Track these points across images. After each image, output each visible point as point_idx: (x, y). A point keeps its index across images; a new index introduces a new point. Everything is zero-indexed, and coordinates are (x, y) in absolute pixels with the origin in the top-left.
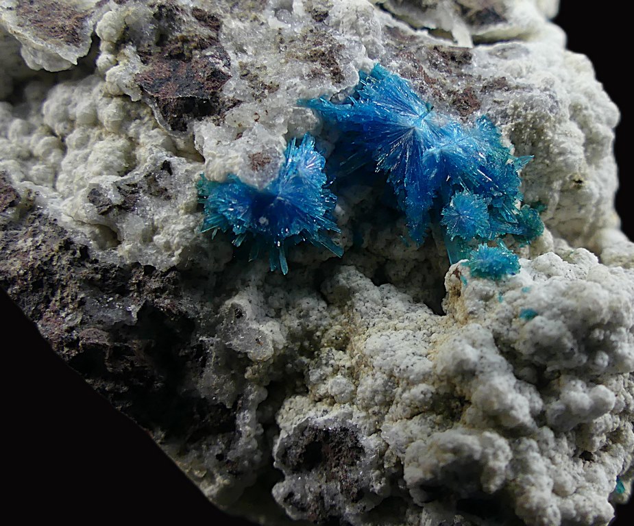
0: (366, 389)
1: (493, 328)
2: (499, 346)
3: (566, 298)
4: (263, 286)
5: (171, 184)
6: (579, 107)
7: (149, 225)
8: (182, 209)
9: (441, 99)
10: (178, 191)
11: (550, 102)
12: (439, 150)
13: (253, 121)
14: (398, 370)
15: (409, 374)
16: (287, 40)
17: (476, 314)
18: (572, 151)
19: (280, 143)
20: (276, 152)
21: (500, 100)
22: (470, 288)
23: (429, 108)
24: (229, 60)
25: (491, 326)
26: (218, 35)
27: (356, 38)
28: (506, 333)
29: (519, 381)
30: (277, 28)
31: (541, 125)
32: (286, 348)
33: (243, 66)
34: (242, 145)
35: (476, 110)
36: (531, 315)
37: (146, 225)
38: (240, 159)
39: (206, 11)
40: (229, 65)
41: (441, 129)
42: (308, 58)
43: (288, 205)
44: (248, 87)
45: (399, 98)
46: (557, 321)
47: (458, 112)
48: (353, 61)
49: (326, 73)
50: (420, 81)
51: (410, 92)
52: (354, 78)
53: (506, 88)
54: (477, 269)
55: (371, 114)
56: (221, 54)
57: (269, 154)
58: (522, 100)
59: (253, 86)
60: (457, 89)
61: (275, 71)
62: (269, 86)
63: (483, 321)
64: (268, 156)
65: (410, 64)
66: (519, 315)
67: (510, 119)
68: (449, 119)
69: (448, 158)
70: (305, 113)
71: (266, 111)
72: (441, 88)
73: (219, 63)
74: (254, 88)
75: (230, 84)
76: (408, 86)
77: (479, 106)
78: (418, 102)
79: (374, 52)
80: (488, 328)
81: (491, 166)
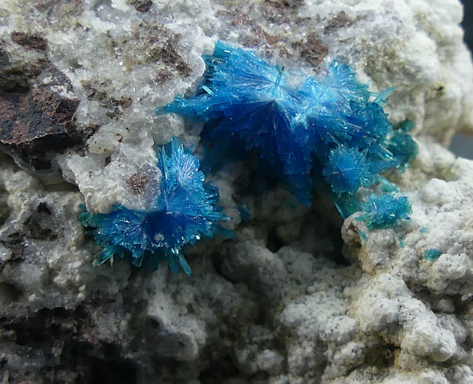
0: (297, 358)
1: (403, 274)
2: (412, 288)
3: (463, 230)
4: (167, 287)
5: (53, 224)
6: (422, 16)
7: (45, 270)
8: (73, 245)
9: (289, 56)
10: (63, 229)
11: (395, 24)
12: (305, 117)
13: (118, 143)
14: (324, 335)
15: (335, 337)
16: (120, 42)
17: (383, 264)
18: (428, 66)
19: (151, 157)
20: (149, 167)
21: (346, 39)
22: (370, 242)
23: (280, 69)
24: (68, 81)
25: (400, 272)
26: (46, 55)
27: (188, 21)
28: (415, 275)
29: (439, 315)
30: (104, 31)
31: (391, 50)
32: (207, 339)
33: (87, 86)
34: (115, 171)
35: (325, 56)
36: (436, 255)
37: (42, 271)
38: (120, 188)
39: (26, 32)
40: (72, 87)
41: (299, 91)
42: (150, 59)
43: (178, 216)
44: (100, 108)
45: (250, 73)
46: (461, 255)
47: (309, 64)
48: (193, 48)
49: (173, 71)
50: (264, 46)
51: (258, 61)
52: (200, 65)
53: (348, 23)
54: (372, 223)
55: (228, 99)
56: (58, 77)
57: (144, 173)
58: (368, 31)
59: (104, 105)
60: (300, 39)
61: (121, 84)
62: (121, 101)
63: (391, 269)
64: (143, 174)
65: (249, 30)
66: (423, 256)
67: (361, 55)
68: (302, 75)
69: (316, 121)
70: (165, 119)
71: (127, 129)
72: (285, 43)
73: (62, 90)
74: (106, 107)
75: (83, 111)
76: (254, 56)
77: (327, 50)
78: (268, 68)
79: (210, 28)
80: (398, 275)
81: (357, 114)
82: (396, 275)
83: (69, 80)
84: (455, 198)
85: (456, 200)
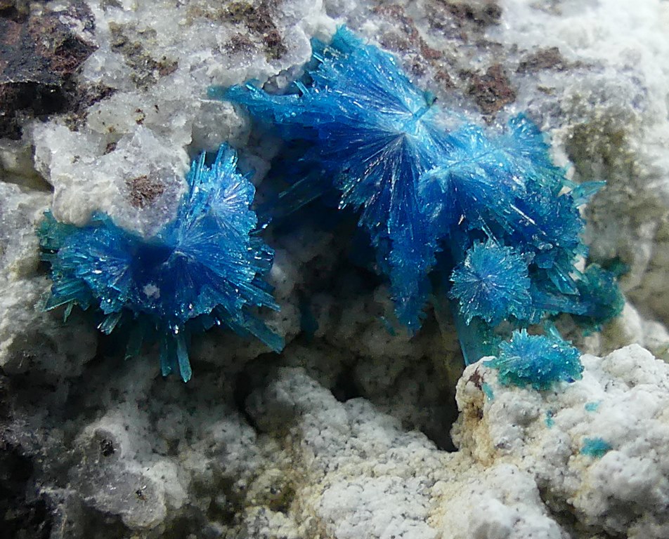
1: (537, 470)
2: (548, 502)
3: (658, 421)
4: (147, 401)
8: (14, 270)
9: (449, 85)
10: (7, 241)
11: (634, 90)
12: (445, 172)
13: (134, 123)
17: (509, 448)
19: (178, 159)
20: (172, 175)
21: (549, 87)
22: (498, 404)
23: (429, 100)
24: (91, 19)
25: (534, 467)
28: (558, 480)
31: (618, 128)
32: (187, 506)
33: (116, 30)
34: (115, 163)
35: (508, 104)
36: (600, 449)
38: (113, 188)
40: (93, 27)
41: (450, 137)
42: (226, 17)
43: (193, 265)
44: (125, 65)
45: (378, 85)
46: (644, 460)
47: (479, 107)
48: (301, 22)
49: (257, 43)
50: (414, 55)
51: (397, 73)
52: (303, 49)
53: (559, 66)
54: (509, 372)
55: (331, 111)
56: (79, 9)
57: (161, 180)
58: (586, 86)
59: (134, 64)
60: (476, 68)
61: (170, 39)
62: (160, 64)
63: (521, 459)
64: (159, 181)
65: (397, 26)
66: (580, 449)
67: (566, 119)
68: (463, 119)
69: (462, 186)
70: (221, 109)
71: (156, 106)
72: (449, 67)
73: (75, 25)
74: (134, 67)
75: (96, 60)
76: (394, 63)
77: (514, 96)
78: (410, 90)
79: (337, 5)
80: (529, 471)
81: (534, 199)
82: (526, 469)
83: (92, 17)
84: (662, 381)
85: (662, 385)
